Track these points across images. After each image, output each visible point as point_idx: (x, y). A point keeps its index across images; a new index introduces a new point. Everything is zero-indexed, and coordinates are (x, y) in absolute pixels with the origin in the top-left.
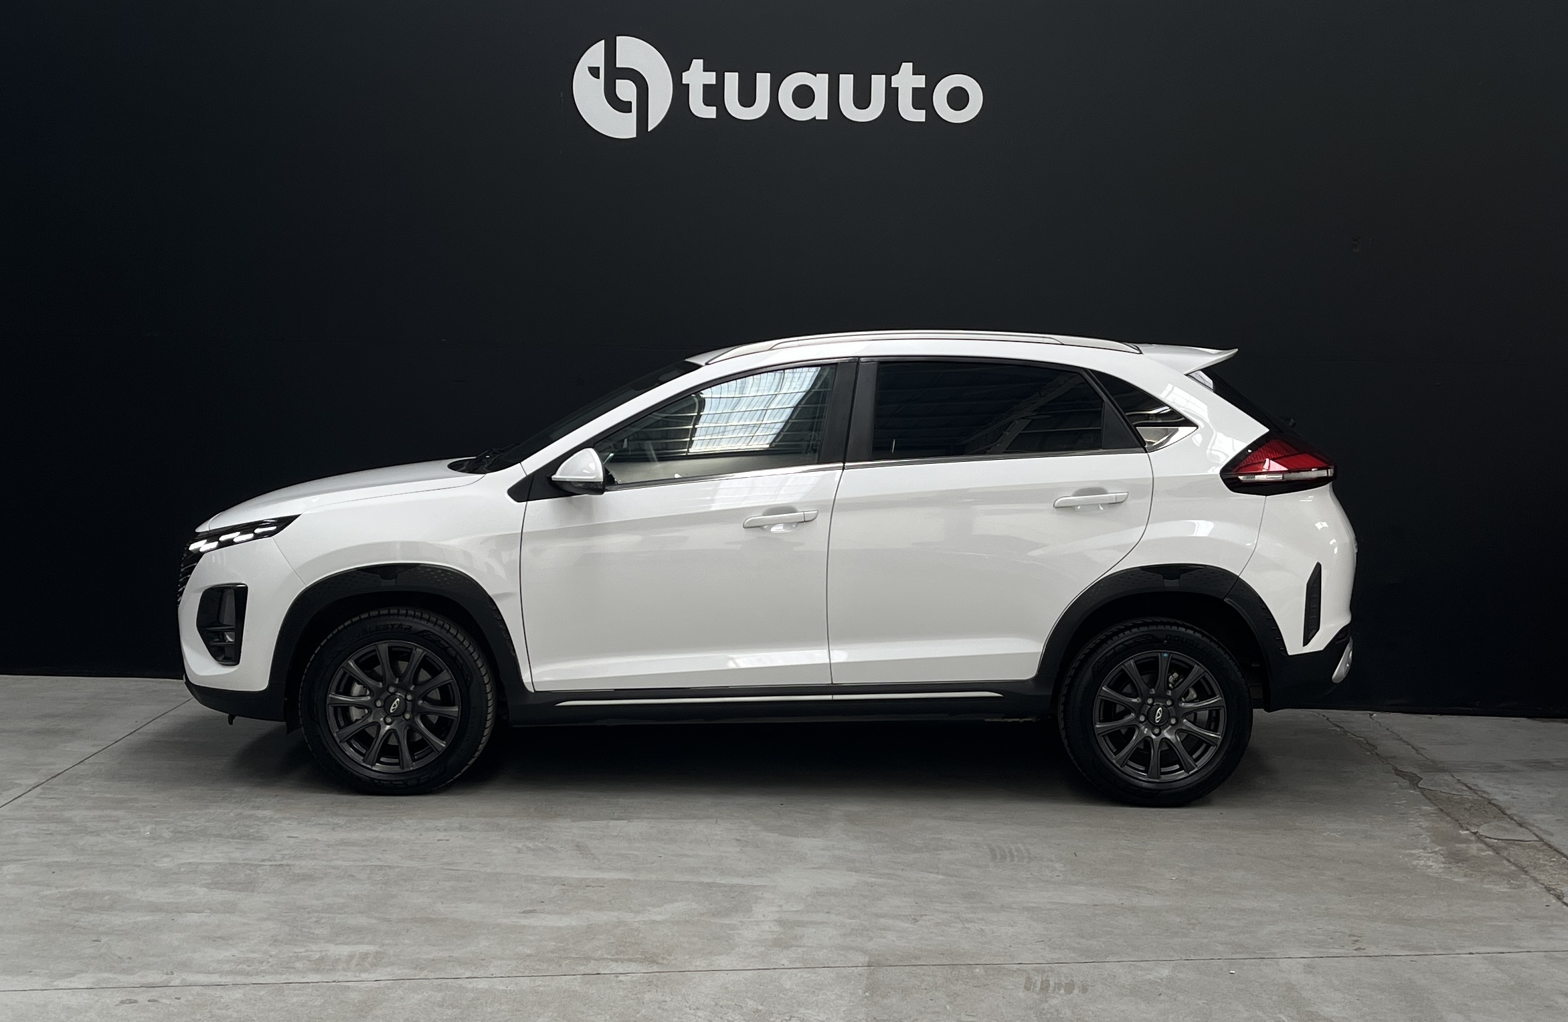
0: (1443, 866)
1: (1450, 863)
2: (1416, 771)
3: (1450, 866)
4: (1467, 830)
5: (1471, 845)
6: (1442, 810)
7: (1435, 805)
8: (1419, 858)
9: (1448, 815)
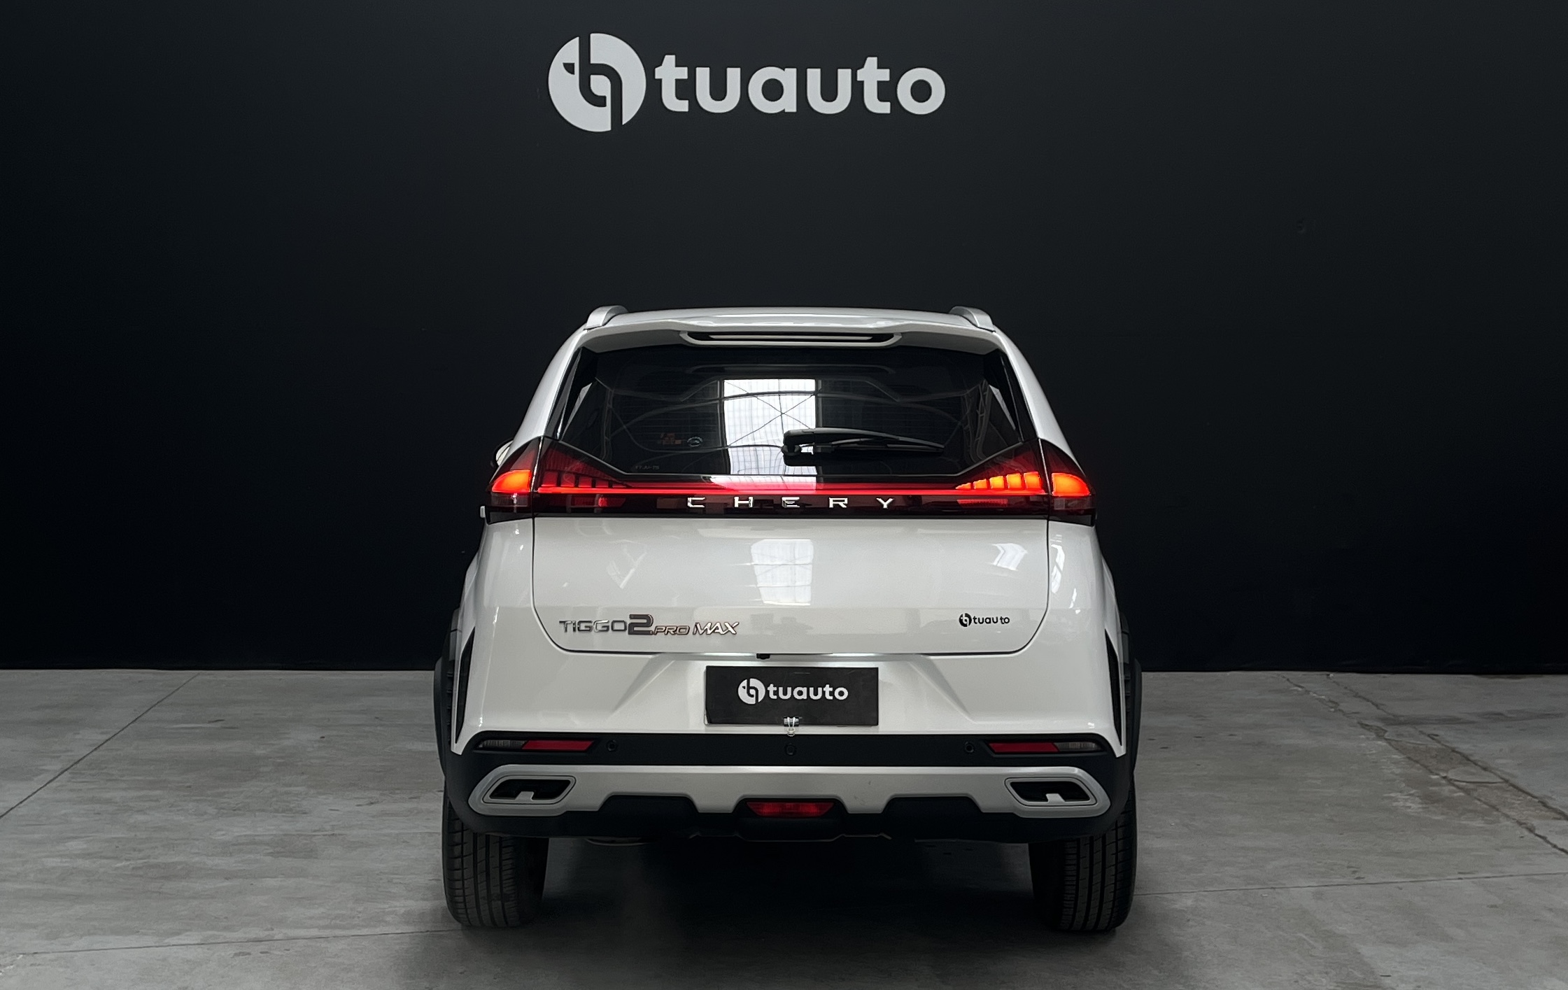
0: (1420, 806)
1: (1426, 804)
2: (1380, 724)
3: (1427, 806)
4: (1437, 774)
5: (1444, 788)
6: (1409, 758)
7: (1404, 754)
8: (1396, 800)
9: (1417, 762)
